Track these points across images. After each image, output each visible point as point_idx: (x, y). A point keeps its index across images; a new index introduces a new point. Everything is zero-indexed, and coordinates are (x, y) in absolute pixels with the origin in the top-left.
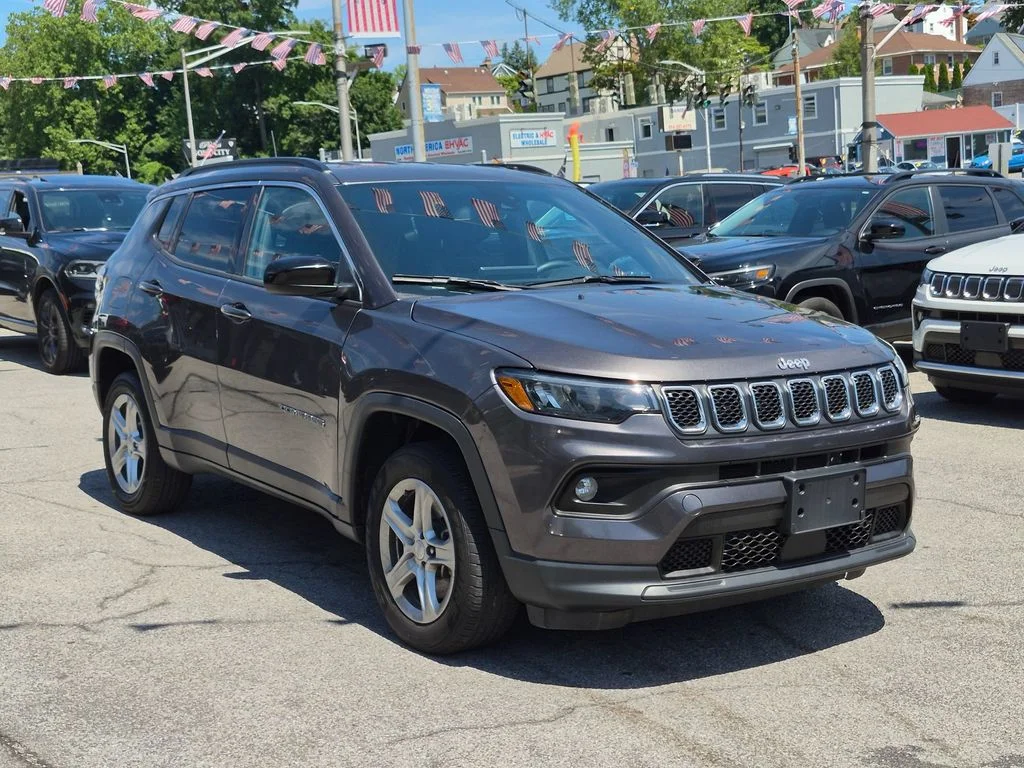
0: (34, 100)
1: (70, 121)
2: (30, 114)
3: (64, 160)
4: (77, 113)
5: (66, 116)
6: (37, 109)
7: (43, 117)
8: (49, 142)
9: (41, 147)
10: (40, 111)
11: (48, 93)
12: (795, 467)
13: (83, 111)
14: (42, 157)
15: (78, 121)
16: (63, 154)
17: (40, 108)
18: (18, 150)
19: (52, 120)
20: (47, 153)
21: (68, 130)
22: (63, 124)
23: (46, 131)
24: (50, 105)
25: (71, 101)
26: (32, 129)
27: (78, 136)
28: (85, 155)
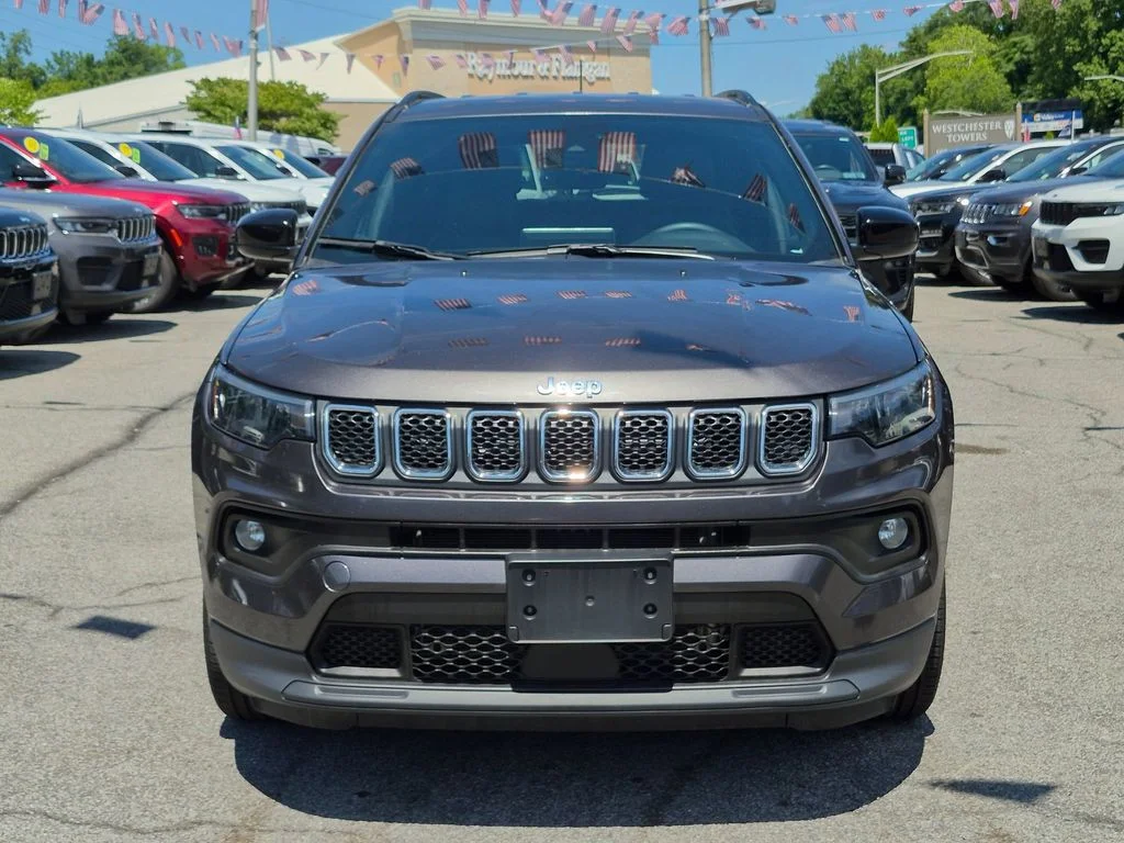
0: (1066, 35)
1: (1104, 56)
2: (1060, 49)
3: (1092, 100)
4: (1113, 45)
5: (1101, 50)
6: (1069, 45)
7: (1075, 53)
8: (1078, 81)
9: (1069, 87)
10: (1072, 45)
11: (1082, 25)
12: (534, 543)
13: (1119, 43)
14: (1069, 97)
15: (1114, 55)
16: (1092, 93)
17: (1072, 43)
18: (1044, 91)
19: (1084, 56)
20: (1074, 93)
21: (1100, 65)
22: (1096, 59)
23: (1075, 68)
24: (1084, 39)
25: (1108, 31)
26: (1061, 66)
27: (1112, 72)
28: (1117, 94)
